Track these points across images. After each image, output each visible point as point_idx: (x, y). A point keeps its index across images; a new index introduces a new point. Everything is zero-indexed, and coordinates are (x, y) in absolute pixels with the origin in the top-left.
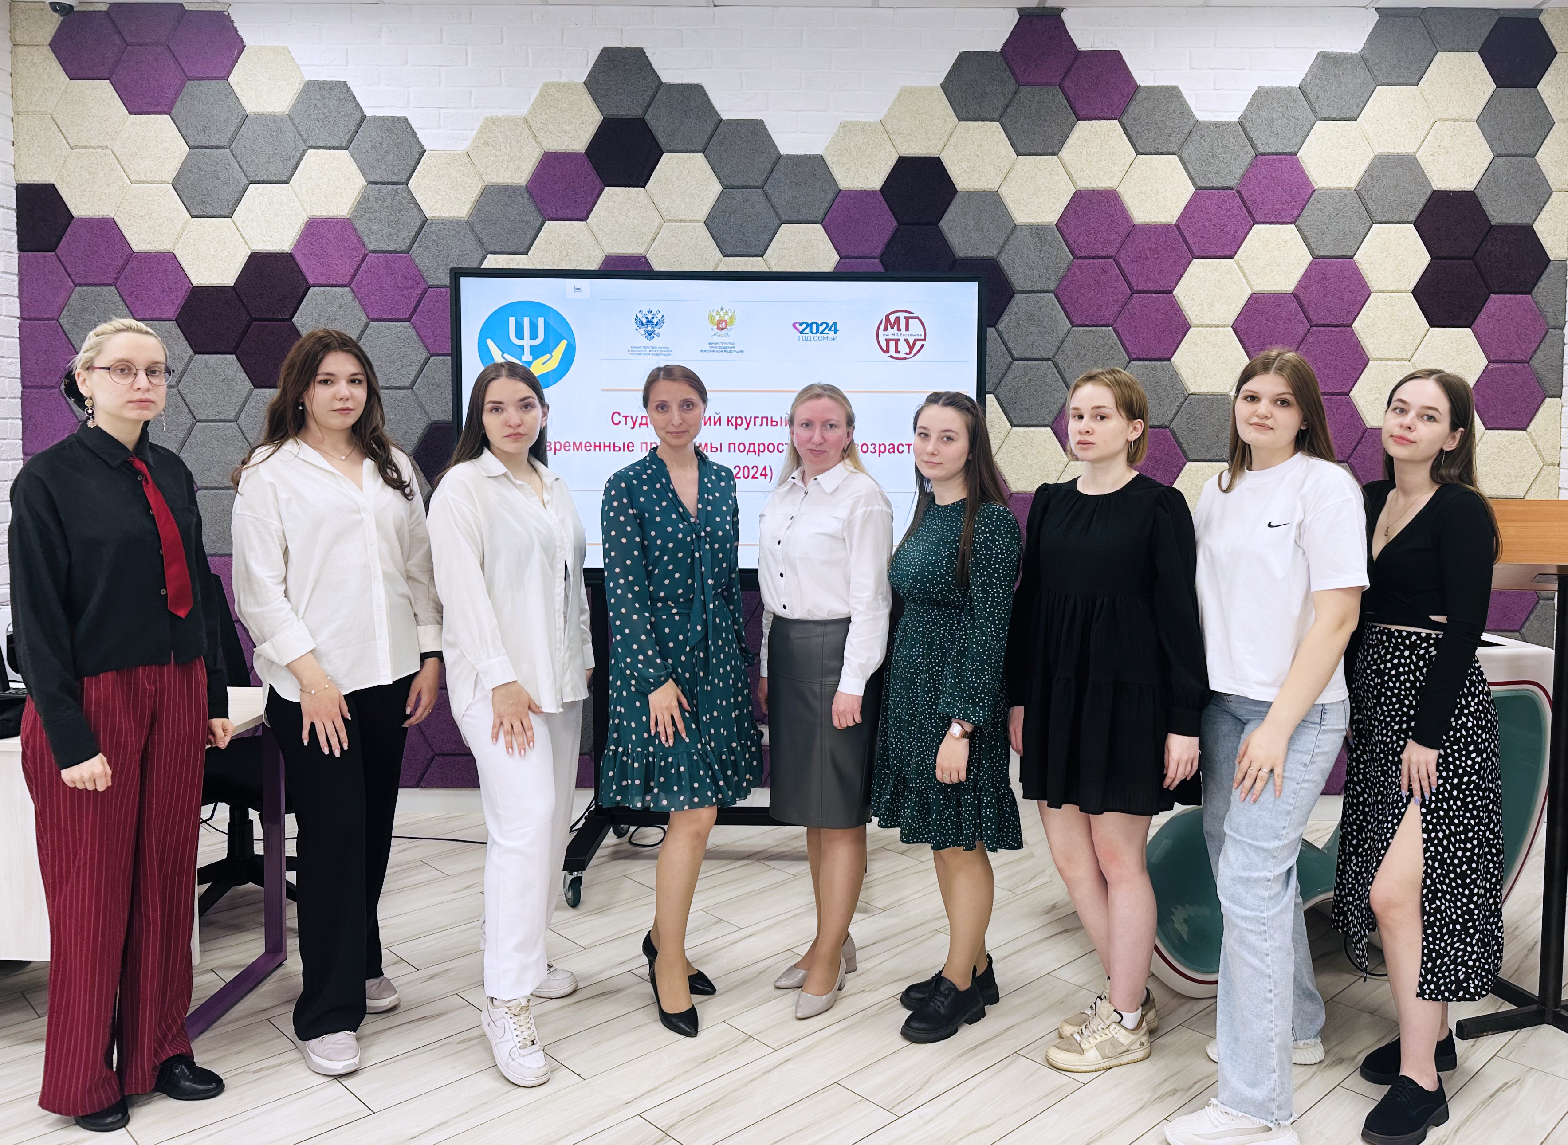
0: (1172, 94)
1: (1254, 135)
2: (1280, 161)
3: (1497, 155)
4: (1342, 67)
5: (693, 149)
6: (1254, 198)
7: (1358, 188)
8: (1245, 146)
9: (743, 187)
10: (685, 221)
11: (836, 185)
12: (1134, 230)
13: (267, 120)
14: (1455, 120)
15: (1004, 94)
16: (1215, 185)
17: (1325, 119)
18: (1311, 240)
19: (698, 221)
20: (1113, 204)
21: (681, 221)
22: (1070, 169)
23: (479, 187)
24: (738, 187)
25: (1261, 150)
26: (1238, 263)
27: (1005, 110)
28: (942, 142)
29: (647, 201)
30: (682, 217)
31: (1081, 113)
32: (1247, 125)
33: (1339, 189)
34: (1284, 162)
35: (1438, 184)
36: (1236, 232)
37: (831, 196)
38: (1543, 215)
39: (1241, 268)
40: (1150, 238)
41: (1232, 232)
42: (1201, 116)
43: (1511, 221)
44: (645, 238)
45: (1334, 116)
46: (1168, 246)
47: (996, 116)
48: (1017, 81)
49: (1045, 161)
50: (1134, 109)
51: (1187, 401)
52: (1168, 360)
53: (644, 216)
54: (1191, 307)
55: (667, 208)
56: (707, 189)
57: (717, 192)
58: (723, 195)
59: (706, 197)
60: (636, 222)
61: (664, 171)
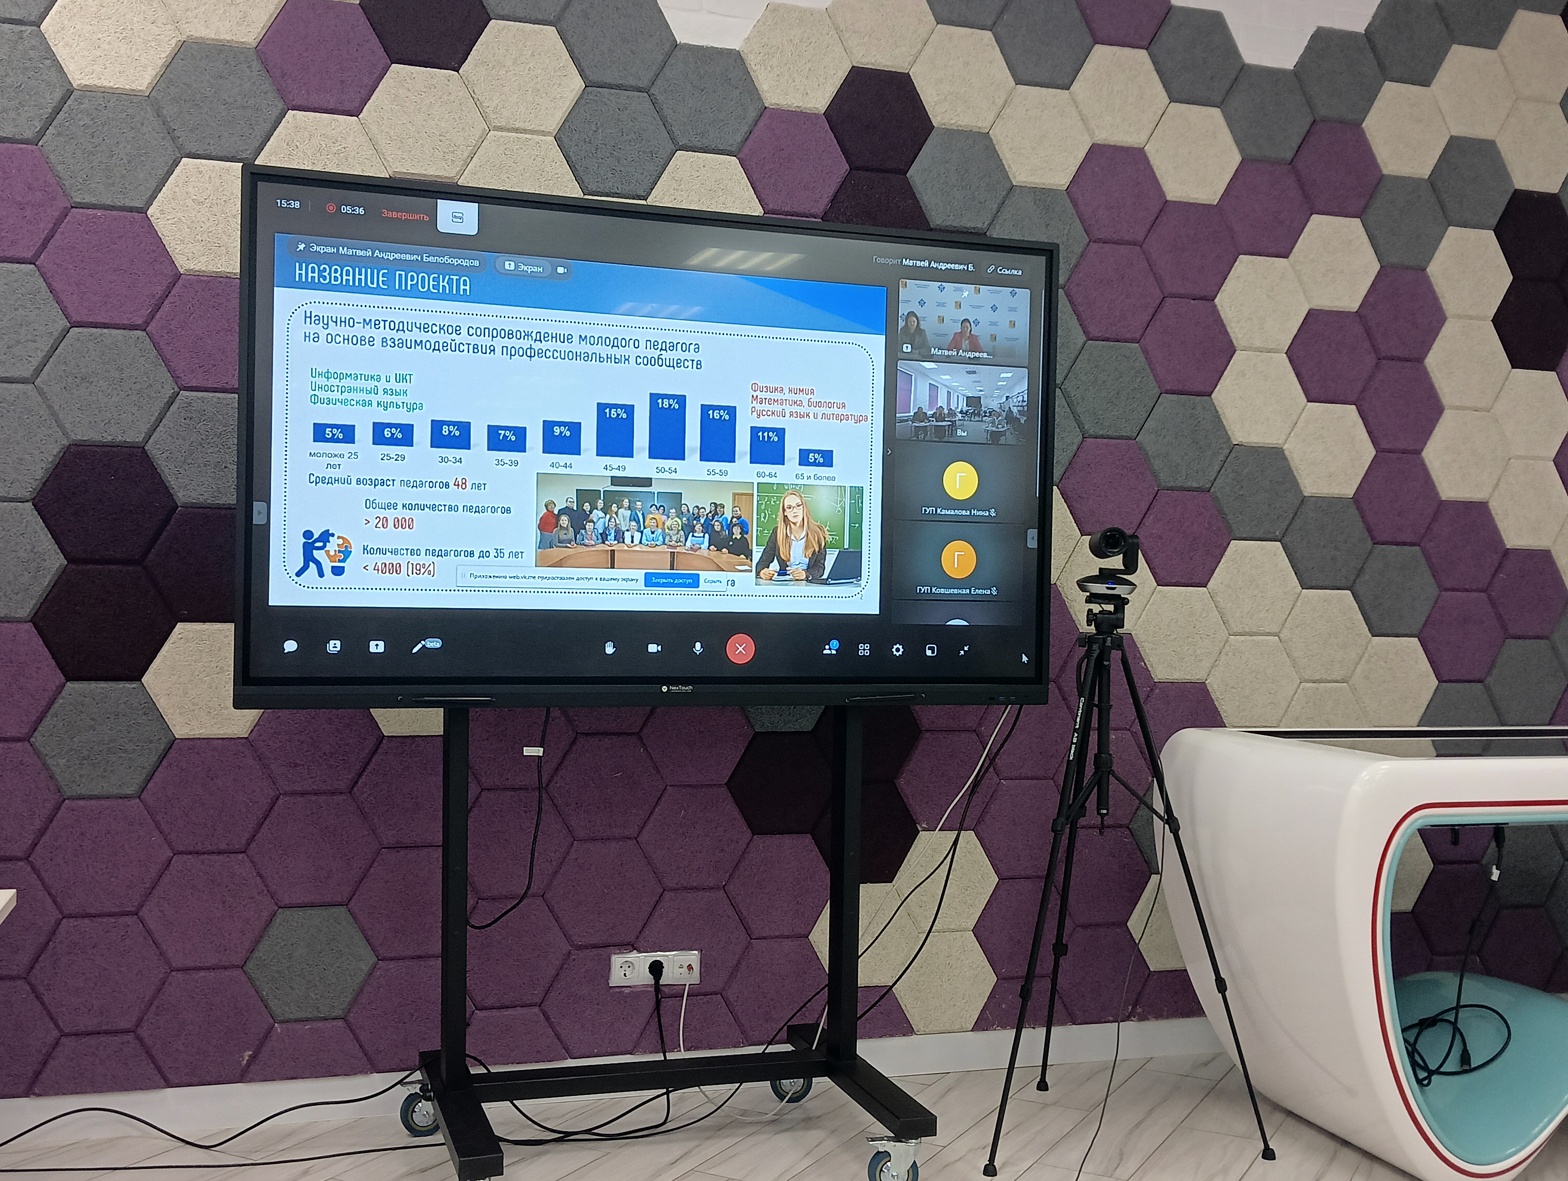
0: (1215, 22)
1: (1312, 92)
2: (1344, 132)
5: (540, 17)
6: (1312, 177)
7: (1433, 174)
8: (1302, 106)
9: (619, 87)
10: (525, 131)
11: (760, 99)
12: (1167, 208)
14: (1537, 100)
16: (1267, 156)
17: (1395, 80)
18: (1380, 240)
19: (544, 133)
20: (1140, 168)
21: (517, 130)
22: (1086, 111)
24: (611, 87)
25: (1321, 113)
26: (1293, 265)
27: (1000, 16)
28: (915, 52)
29: (463, 93)
30: (518, 125)
31: (1101, 34)
32: (1305, 77)
33: (1410, 173)
34: (1347, 133)
35: (1522, 182)
36: (1291, 223)
37: (755, 116)
39: (1296, 272)
40: (1188, 221)
41: (1287, 222)
42: (1249, 57)
44: (459, 153)
45: (1406, 76)
46: (1209, 233)
47: (989, 23)
49: (1056, 98)
50: (1167, 37)
51: (1233, 455)
52: (1210, 395)
53: (456, 117)
54: (1238, 322)
55: (496, 108)
56: (560, 84)
57: (574, 92)
58: (585, 96)
59: (558, 97)
60: (443, 125)
61: (493, 47)
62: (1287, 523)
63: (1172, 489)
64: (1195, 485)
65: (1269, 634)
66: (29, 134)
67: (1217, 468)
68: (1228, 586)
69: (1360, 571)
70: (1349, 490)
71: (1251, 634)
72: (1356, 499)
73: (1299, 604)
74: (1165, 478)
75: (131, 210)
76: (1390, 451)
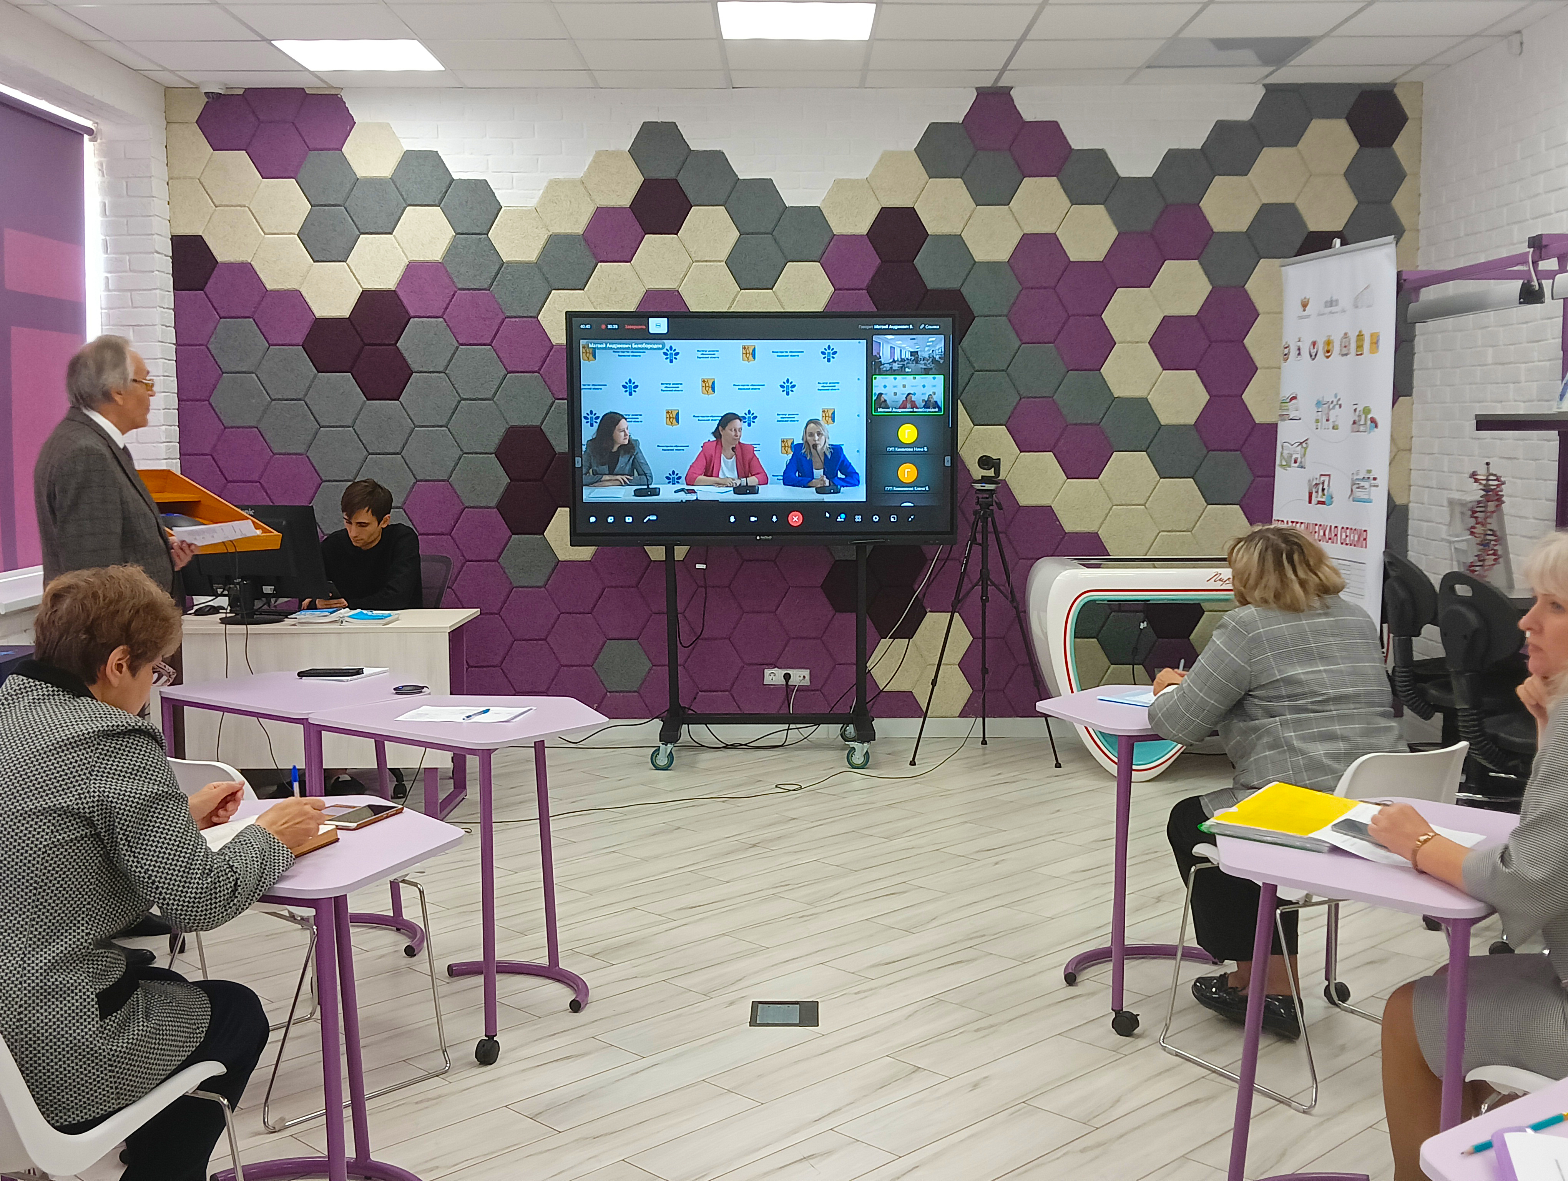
0: (1100, 155)
2: (1186, 211)
3: (1361, 202)
7: (1249, 232)
9: (756, 233)
10: (710, 261)
11: (830, 230)
12: (1070, 265)
13: (375, 183)
14: (1327, 174)
15: (965, 156)
16: (1136, 230)
17: (1222, 175)
18: (1212, 272)
19: (719, 261)
20: (1054, 245)
22: (1018, 216)
23: (546, 237)
24: (752, 234)
25: (1171, 202)
26: (1153, 292)
27: (967, 169)
28: (917, 195)
29: (680, 245)
30: (707, 259)
31: (1028, 172)
32: (1160, 179)
33: (1233, 232)
36: (1152, 266)
37: (827, 239)
39: (1155, 296)
40: (1083, 272)
41: (1149, 267)
42: (1122, 173)
44: (678, 273)
45: (1230, 171)
47: (960, 174)
48: (975, 147)
49: (998, 210)
50: (1069, 168)
51: (1114, 403)
52: (1099, 370)
53: (676, 258)
54: (1117, 328)
55: (695, 251)
56: (727, 236)
57: (734, 239)
58: (740, 240)
59: (727, 241)
60: (670, 262)
61: (694, 221)
62: (1150, 440)
63: (1075, 425)
64: (1090, 422)
65: (1138, 505)
66: (486, 286)
67: (1104, 411)
68: (1111, 478)
69: (1199, 467)
70: (1191, 420)
71: (1126, 505)
72: (1196, 425)
73: (1158, 487)
74: (1071, 419)
75: (531, 317)
76: (1219, 396)
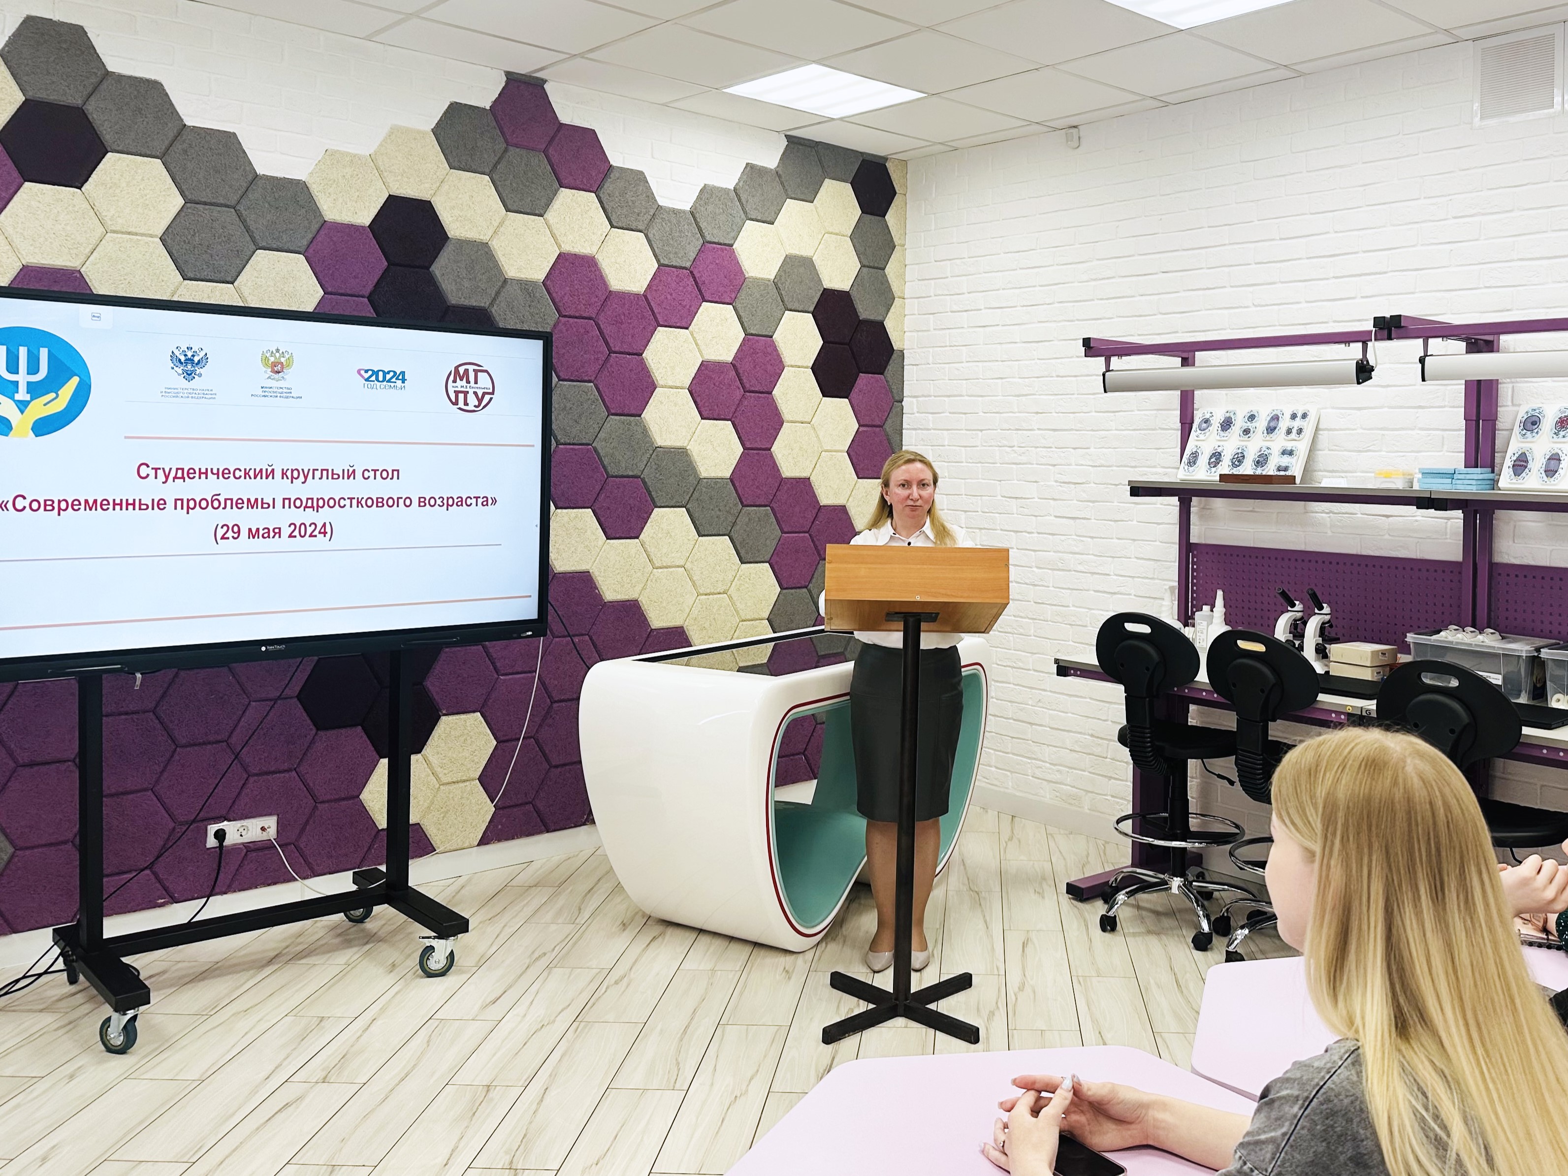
0: (639, 178)
1: (703, 225)
2: (722, 250)
3: (863, 266)
4: (765, 179)
5: (148, 152)
6: (703, 279)
7: (776, 280)
8: (696, 234)
9: (212, 204)
10: (136, 234)
11: (321, 215)
12: (611, 296)
14: (837, 234)
15: (494, 151)
16: (674, 264)
17: (752, 220)
18: (745, 320)
19: (151, 236)
20: (593, 269)
21: (129, 233)
22: (555, 231)
24: (205, 203)
25: (708, 238)
26: (692, 335)
27: (495, 166)
28: (435, 187)
29: (86, 205)
30: (130, 230)
31: (565, 182)
32: (697, 215)
33: (762, 279)
34: (725, 252)
35: (828, 284)
36: (690, 306)
37: (315, 227)
38: (890, 314)
39: (694, 338)
40: (624, 304)
41: (688, 307)
42: (661, 202)
43: (872, 318)
44: (82, 249)
45: (759, 218)
46: (638, 313)
47: (487, 171)
48: (506, 141)
49: (534, 221)
50: (608, 186)
51: (655, 454)
52: (640, 416)
53: (80, 223)
54: (658, 369)
55: (112, 217)
56: (165, 201)
57: (177, 207)
58: (185, 210)
59: (163, 210)
61: (110, 173)
62: (689, 495)
63: (616, 477)
64: (631, 473)
65: (678, 567)
67: (645, 462)
68: (653, 538)
69: (734, 523)
70: (728, 474)
71: (666, 567)
72: (731, 479)
73: (697, 546)
74: (612, 470)
76: (752, 449)
